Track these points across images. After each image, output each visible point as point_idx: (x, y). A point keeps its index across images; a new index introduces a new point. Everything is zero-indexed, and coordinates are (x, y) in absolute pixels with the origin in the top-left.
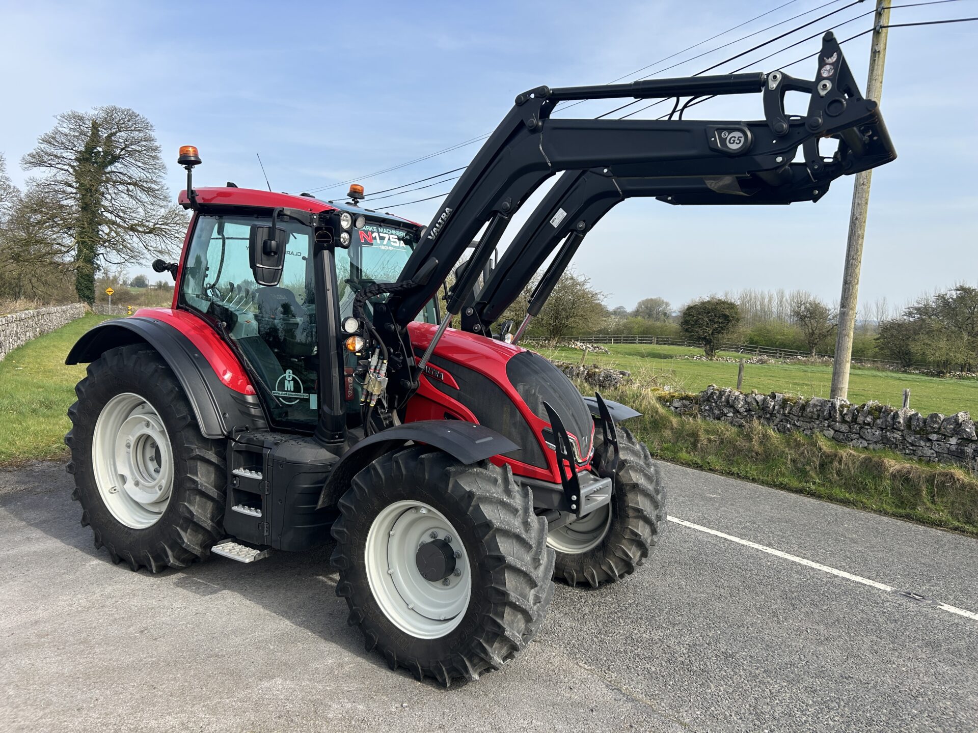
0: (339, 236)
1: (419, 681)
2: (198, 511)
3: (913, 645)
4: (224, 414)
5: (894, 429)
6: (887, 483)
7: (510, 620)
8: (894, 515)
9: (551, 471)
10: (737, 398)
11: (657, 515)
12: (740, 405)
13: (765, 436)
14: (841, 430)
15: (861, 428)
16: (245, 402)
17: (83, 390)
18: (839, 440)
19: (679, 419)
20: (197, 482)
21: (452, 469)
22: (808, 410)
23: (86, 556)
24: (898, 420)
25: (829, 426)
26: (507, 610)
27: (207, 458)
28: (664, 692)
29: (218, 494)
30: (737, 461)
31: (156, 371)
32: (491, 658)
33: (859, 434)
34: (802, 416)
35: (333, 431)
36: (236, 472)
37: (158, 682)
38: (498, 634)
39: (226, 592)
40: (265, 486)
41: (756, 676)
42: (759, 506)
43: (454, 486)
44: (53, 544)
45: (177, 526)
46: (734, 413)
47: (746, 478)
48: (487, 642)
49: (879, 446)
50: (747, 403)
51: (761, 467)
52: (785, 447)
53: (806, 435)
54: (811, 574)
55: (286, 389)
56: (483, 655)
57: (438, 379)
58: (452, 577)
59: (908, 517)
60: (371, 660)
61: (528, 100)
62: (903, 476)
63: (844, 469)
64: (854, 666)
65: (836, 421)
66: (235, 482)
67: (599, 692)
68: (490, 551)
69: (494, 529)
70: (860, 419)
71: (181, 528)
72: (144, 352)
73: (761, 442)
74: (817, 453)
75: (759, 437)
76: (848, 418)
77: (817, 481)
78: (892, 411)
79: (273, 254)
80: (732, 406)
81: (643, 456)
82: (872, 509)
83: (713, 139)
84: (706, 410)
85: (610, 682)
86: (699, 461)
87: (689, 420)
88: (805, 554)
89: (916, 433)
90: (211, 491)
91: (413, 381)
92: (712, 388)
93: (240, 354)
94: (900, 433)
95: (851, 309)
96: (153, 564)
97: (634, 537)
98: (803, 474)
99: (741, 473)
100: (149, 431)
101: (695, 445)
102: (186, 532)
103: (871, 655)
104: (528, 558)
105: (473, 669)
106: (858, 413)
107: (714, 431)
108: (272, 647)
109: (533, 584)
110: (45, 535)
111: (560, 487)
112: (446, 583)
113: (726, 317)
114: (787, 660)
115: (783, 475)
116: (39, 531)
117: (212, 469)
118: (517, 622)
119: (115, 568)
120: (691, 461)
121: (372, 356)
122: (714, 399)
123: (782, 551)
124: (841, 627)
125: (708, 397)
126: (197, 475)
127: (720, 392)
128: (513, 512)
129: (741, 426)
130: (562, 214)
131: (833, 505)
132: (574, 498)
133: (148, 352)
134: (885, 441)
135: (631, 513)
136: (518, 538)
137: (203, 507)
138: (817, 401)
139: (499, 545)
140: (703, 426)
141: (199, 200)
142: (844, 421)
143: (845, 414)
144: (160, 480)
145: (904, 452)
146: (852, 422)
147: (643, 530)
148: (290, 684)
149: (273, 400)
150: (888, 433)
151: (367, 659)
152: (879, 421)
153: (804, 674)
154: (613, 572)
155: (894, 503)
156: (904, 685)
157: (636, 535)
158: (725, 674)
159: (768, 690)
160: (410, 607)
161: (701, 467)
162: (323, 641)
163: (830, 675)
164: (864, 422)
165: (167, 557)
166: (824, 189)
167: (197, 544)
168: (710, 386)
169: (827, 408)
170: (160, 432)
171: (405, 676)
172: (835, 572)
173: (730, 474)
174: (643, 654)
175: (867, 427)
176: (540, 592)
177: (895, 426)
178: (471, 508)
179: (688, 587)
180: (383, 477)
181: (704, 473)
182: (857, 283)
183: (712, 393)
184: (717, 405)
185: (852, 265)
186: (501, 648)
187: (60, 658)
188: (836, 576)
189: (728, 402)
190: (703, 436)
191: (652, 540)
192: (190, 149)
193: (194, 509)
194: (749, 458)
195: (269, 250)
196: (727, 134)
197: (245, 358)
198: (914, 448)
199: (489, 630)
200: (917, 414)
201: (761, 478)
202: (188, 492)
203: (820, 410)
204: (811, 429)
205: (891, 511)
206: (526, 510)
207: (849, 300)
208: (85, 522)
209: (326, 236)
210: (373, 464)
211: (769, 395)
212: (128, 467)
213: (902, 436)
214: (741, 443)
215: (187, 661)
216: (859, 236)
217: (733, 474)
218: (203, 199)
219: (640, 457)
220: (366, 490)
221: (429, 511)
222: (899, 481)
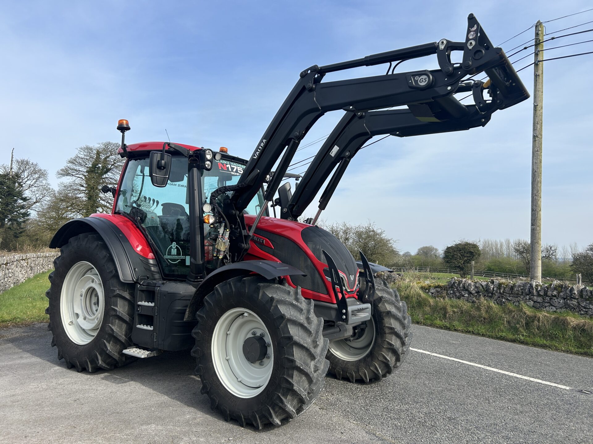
0: (205, 163)
1: (243, 427)
2: (117, 330)
3: (581, 416)
4: (135, 269)
5: (572, 298)
6: (570, 333)
7: (297, 380)
8: (576, 353)
9: (330, 296)
10: (470, 285)
11: (405, 333)
12: (472, 289)
13: (489, 307)
14: (538, 301)
15: (551, 299)
16: (148, 263)
17: (58, 262)
18: (537, 307)
19: (434, 300)
20: (117, 310)
21: (262, 284)
22: (515, 289)
23: (52, 365)
24: (574, 292)
25: (530, 299)
26: (295, 373)
27: (123, 295)
28: (405, 436)
29: (129, 318)
30: (472, 324)
31: (97, 245)
32: (285, 406)
33: (550, 303)
34: (512, 293)
35: (196, 274)
36: (140, 303)
37: (78, 425)
38: (290, 390)
39: (132, 382)
40: (155, 310)
41: (469, 430)
42: (485, 348)
43: (262, 295)
44: (35, 360)
45: (104, 340)
46: (468, 294)
47: (478, 334)
48: (283, 395)
49: (563, 310)
50: (476, 287)
51: (488, 327)
52: (502, 314)
53: (515, 305)
54: (515, 380)
55: (172, 254)
56: (280, 404)
57: (262, 244)
58: (265, 360)
59: (586, 354)
60: (214, 416)
61: (307, 74)
62: (581, 328)
63: (542, 326)
64: (538, 426)
65: (534, 296)
66: (139, 309)
67: (361, 435)
68: (284, 334)
69: (286, 320)
70: (549, 293)
71: (107, 341)
72: (92, 235)
73: (487, 311)
74: (523, 316)
75: (485, 308)
76: (542, 293)
77: (525, 334)
78: (569, 287)
79: (162, 168)
80: (467, 290)
81: (394, 295)
82: (562, 350)
83: (410, 81)
84: (451, 293)
85: (369, 430)
86: (448, 325)
87: (441, 300)
88: (512, 370)
89: (586, 300)
90: (125, 317)
91: (246, 244)
92: (454, 279)
93: (146, 234)
94: (576, 300)
95: (538, 226)
96: (90, 366)
97: (390, 347)
98: (516, 330)
99: (475, 331)
100: (93, 285)
101: (445, 315)
102: (109, 343)
103: (551, 421)
104: (309, 340)
105: (275, 415)
106: (548, 289)
107: (457, 306)
108: (153, 409)
109: (313, 357)
110: (31, 356)
111: (336, 306)
112: (261, 364)
113: (471, 253)
114: (492, 422)
115: (502, 331)
116: (28, 354)
117: (126, 303)
118: (302, 382)
119: (68, 371)
120: (443, 325)
121: (220, 228)
122: (455, 286)
123: (497, 369)
124: (532, 407)
125: (452, 285)
126: (117, 306)
127: (459, 282)
128: (300, 311)
129: (473, 302)
130: (336, 148)
131: (536, 348)
132: (344, 311)
133: (94, 235)
134: (567, 306)
135: (387, 331)
136: (302, 326)
137: (120, 327)
138: (521, 283)
139: (290, 330)
140: (449, 302)
141: (128, 150)
142: (539, 295)
143: (539, 291)
144: (98, 315)
145: (580, 313)
146: (545, 296)
147: (395, 342)
148: (160, 427)
149: (165, 261)
150: (568, 301)
151: (212, 416)
152: (561, 294)
153: (503, 429)
154: (378, 371)
155: (576, 346)
156: (572, 436)
157: (391, 345)
158: (448, 428)
159: (476, 437)
160: (239, 380)
161: (449, 328)
162: (186, 406)
163: (521, 430)
164: (552, 295)
165: (98, 360)
166: (488, 119)
167: (116, 352)
168: (452, 278)
169: (528, 287)
170: (99, 284)
171: (234, 424)
172: (532, 379)
173: (468, 332)
174: (394, 417)
175: (554, 298)
176: (318, 363)
177: (572, 296)
178: (272, 308)
179: (430, 384)
180: (222, 294)
181: (451, 332)
182: (540, 210)
183: (454, 283)
184: (458, 290)
185: (535, 199)
186: (293, 400)
187: (22, 412)
188: (532, 381)
189: (464, 287)
190: (449, 309)
191: (403, 350)
192: (125, 122)
193: (115, 328)
194: (479, 322)
195: (160, 166)
196: (418, 78)
197: (149, 237)
198: (587, 310)
199: (284, 387)
200: (585, 288)
201: (488, 334)
202: (111, 318)
203: (523, 289)
204: (518, 302)
205: (574, 351)
206: (308, 311)
207: (536, 221)
208: (54, 344)
209: (196, 160)
210: (216, 287)
211: (490, 282)
212: (81, 308)
213: (578, 302)
214: (474, 312)
215: (99, 415)
216: (538, 182)
217: (469, 332)
218: (131, 149)
219: (392, 296)
220: (212, 304)
221: (250, 314)
222: (579, 331)
